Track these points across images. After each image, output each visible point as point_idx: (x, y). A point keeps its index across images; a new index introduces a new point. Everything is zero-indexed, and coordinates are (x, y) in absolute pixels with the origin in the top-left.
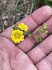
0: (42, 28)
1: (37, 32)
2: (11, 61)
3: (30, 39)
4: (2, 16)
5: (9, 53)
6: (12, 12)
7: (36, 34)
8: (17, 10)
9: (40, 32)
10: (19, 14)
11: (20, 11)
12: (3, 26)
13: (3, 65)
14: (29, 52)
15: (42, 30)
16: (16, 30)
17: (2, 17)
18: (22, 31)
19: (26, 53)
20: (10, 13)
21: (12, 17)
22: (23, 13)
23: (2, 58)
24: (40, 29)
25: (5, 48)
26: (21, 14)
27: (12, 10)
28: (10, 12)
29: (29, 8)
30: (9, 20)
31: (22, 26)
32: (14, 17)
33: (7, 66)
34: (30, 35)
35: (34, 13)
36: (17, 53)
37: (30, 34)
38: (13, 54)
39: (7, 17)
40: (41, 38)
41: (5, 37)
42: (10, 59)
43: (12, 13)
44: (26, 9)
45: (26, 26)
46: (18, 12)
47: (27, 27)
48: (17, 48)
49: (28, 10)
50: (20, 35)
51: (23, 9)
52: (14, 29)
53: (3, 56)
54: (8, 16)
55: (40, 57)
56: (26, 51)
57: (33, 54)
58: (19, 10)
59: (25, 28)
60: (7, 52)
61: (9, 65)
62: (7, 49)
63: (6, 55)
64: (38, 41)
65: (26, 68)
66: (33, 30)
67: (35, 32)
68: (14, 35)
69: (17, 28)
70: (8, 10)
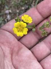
0: (47, 21)
1: (42, 26)
2: (13, 57)
3: (34, 34)
4: (5, 9)
5: (11, 48)
6: (15, 5)
7: (40, 29)
8: (21, 4)
9: (45, 26)
10: (23, 8)
11: (24, 5)
12: (6, 20)
13: (4, 62)
14: (33, 48)
15: (48, 23)
16: (19, 21)
17: (5, 11)
18: (25, 23)
19: (30, 49)
20: (13, 7)
21: (16, 11)
22: (27, 6)
23: (4, 53)
24: (46, 22)
25: (7, 43)
26: (26, 8)
27: (16, 4)
28: (14, 5)
29: (34, 1)
30: (12, 15)
31: (26, 18)
32: (18, 11)
33: (8, 62)
34: (34, 30)
35: (39, 4)
36: (20, 49)
37: (34, 28)
38: (16, 49)
39: (10, 11)
40: (47, 32)
41: (6, 31)
42: (12, 54)
43: (16, 7)
44: (30, 3)
45: (30, 18)
46: (22, 6)
47: (32, 19)
48: (20, 43)
49: (33, 3)
50: (23, 28)
51: (28, 2)
52: (17, 21)
53: (4, 51)
54: (12, 10)
55: (45, 54)
56: (29, 46)
57: (37, 50)
58: (24, 3)
59: (29, 20)
60: (9, 47)
61: (11, 62)
62: (8, 44)
63: (7, 51)
64: (43, 36)
65: (30, 65)
66: (38, 23)
67: (40, 26)
68: (17, 28)
69: (20, 20)
70: (12, 4)
